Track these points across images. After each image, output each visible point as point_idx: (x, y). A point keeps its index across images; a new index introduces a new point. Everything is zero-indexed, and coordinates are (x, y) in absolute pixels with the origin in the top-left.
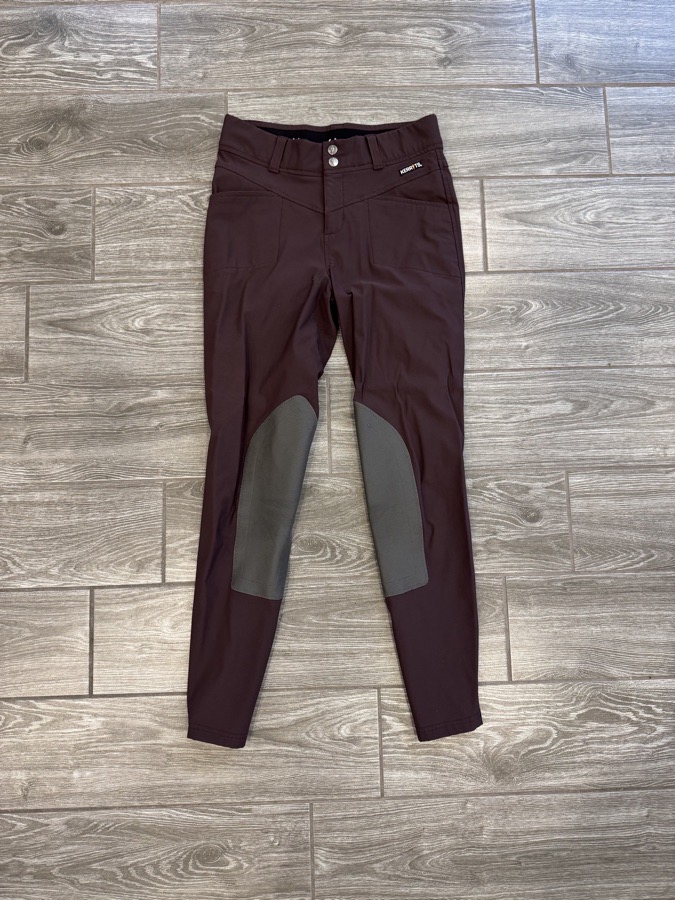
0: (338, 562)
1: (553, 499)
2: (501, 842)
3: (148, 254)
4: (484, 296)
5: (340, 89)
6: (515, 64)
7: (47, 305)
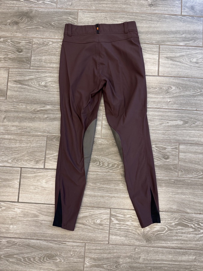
0: (101, 167)
1: (174, 152)
2: (146, 262)
3: (48, 61)
4: (157, 84)
5: (115, 12)
6: (174, 8)
7: (15, 75)
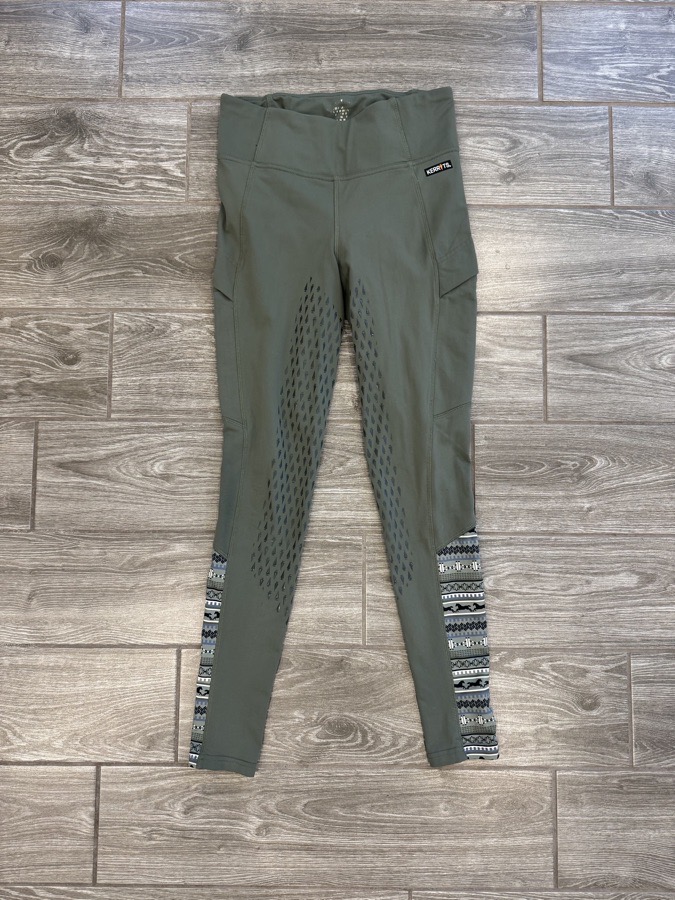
0: (369, 748)
1: (613, 685)
3: (171, 391)
6: (588, 183)
7: (58, 444)
